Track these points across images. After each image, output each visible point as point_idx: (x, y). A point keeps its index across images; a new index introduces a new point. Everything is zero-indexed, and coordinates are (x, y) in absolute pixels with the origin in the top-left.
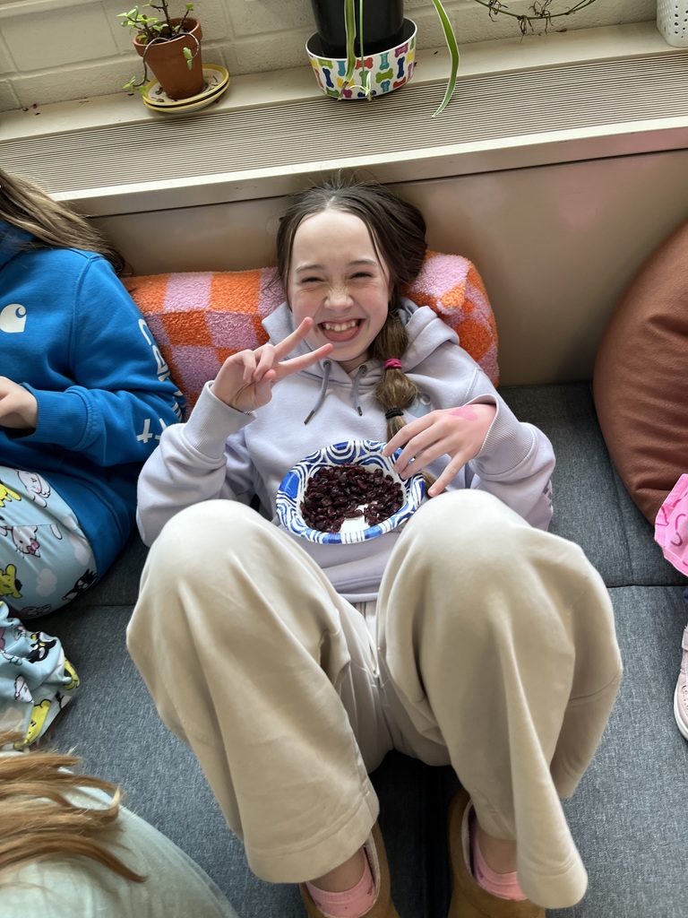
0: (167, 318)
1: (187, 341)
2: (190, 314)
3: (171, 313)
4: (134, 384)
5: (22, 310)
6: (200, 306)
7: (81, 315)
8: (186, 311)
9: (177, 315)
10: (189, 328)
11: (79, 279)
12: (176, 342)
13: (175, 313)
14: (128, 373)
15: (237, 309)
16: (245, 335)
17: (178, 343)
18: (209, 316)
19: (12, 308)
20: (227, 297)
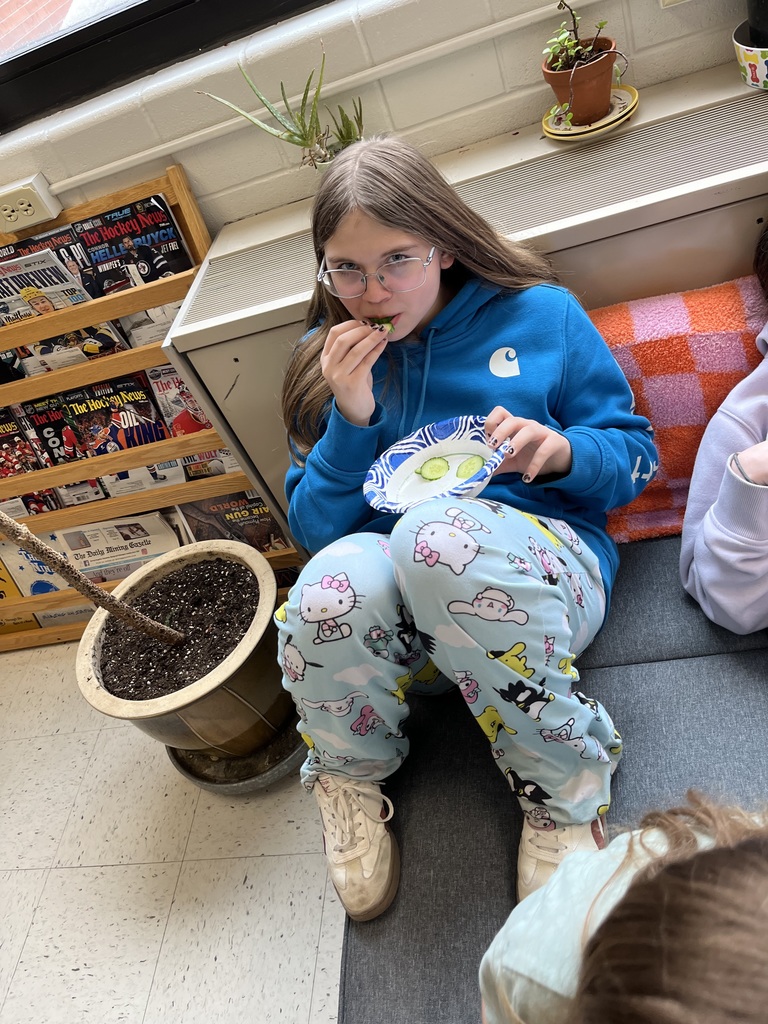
0: (639, 349)
1: (664, 370)
2: (669, 340)
3: (646, 343)
4: (623, 420)
5: (512, 353)
6: (681, 330)
7: (571, 351)
8: (665, 338)
9: (653, 344)
10: (669, 355)
11: (565, 314)
12: (648, 373)
13: (651, 342)
14: (613, 409)
15: (724, 328)
16: (734, 355)
17: (652, 373)
18: (692, 339)
19: (501, 353)
20: (710, 317)
